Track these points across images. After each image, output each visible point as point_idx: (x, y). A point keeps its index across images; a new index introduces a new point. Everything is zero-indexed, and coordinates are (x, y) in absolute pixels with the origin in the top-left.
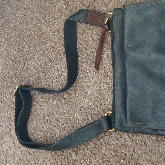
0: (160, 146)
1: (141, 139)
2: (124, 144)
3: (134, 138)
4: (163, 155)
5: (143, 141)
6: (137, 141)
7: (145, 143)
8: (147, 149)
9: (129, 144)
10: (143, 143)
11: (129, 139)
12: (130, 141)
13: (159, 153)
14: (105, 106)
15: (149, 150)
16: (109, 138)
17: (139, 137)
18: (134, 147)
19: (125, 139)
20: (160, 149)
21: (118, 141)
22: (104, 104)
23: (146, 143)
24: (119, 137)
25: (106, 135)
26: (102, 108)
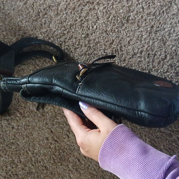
0: (58, 167)
1: (42, 164)
2: (29, 172)
3: (36, 165)
4: (61, 174)
5: (43, 166)
6: (39, 167)
7: (45, 167)
8: (48, 172)
9: (34, 171)
10: (44, 168)
11: (33, 167)
12: (34, 168)
13: (58, 173)
14: (8, 142)
15: (50, 173)
16: (16, 169)
17: (40, 163)
18: (37, 173)
19: (30, 167)
20: (58, 169)
21: (24, 171)
22: (7, 140)
23: (47, 167)
24: (24, 167)
25: (13, 168)
26: (5, 143)
